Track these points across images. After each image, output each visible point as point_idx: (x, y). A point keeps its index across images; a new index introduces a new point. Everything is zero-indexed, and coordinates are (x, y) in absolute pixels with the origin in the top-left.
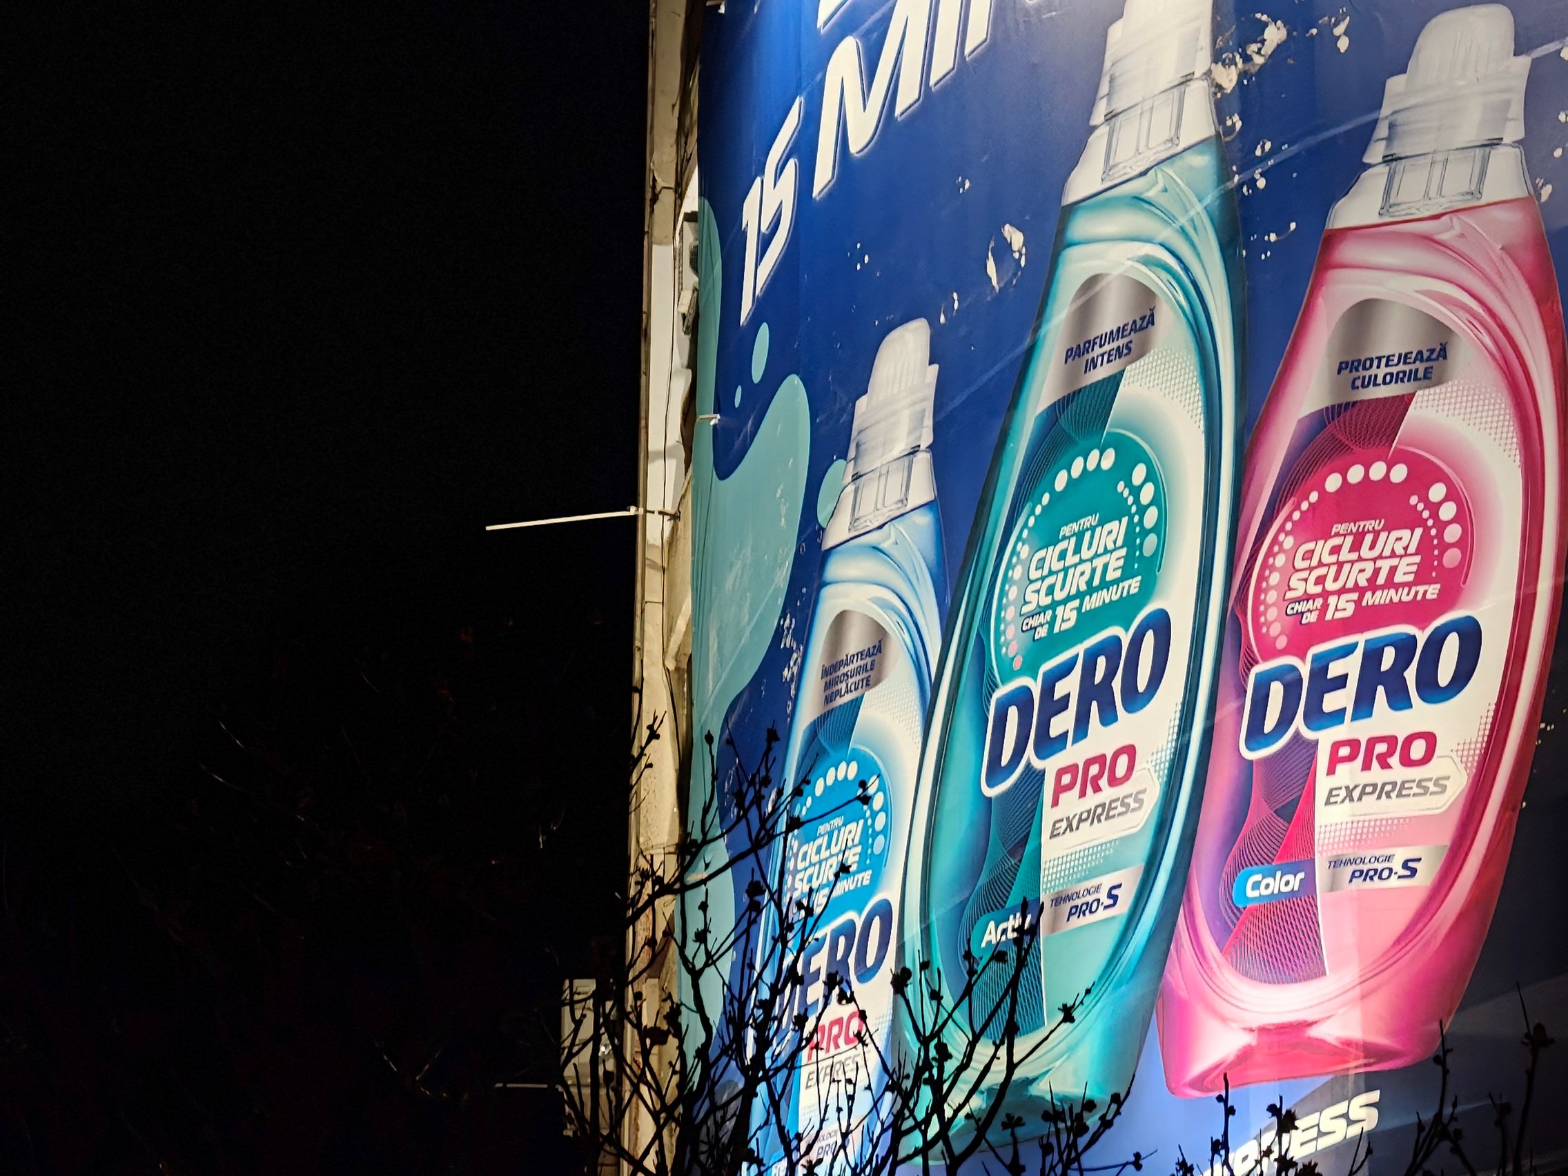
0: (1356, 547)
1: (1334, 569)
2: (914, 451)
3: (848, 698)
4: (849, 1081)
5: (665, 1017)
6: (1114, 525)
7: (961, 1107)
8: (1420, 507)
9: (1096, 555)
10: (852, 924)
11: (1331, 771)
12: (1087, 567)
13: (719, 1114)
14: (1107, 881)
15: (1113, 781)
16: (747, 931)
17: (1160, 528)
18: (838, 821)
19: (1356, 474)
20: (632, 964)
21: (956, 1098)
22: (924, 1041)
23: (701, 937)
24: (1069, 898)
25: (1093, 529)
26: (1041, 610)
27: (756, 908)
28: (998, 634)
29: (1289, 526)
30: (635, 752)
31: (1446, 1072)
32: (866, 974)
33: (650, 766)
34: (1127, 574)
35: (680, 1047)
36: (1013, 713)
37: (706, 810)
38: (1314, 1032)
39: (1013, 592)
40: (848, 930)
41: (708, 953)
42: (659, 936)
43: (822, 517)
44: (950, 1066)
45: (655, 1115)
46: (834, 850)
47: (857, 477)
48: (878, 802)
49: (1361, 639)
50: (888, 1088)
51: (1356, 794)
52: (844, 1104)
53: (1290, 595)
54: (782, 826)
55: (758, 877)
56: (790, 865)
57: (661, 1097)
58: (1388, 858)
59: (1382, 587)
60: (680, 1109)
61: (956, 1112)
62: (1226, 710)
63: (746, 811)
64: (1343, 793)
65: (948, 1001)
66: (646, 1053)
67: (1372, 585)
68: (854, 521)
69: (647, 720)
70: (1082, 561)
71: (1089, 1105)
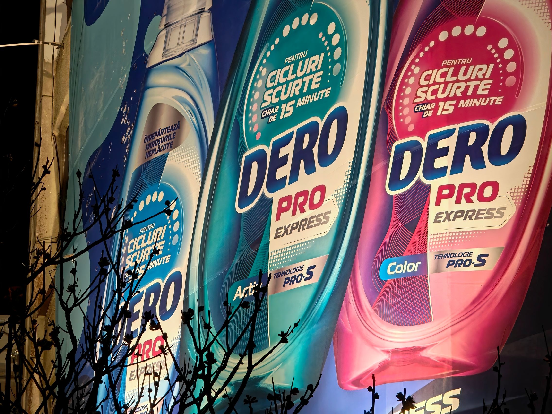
0: (455, 74)
1: (442, 86)
2: (201, 11)
3: (159, 154)
4: (156, 375)
5: (50, 335)
6: (316, 58)
7: (220, 391)
8: (493, 51)
9: (305, 75)
10: (158, 285)
11: (438, 203)
12: (300, 81)
13: (80, 392)
14: (307, 264)
15: (312, 206)
16: (99, 286)
17: (343, 60)
18: (151, 226)
19: (456, 31)
20: (31, 303)
21: (217, 386)
22: (200, 351)
23: (72, 289)
24: (285, 273)
25: (304, 59)
26: (273, 105)
27: (104, 273)
28: (247, 119)
29: (417, 60)
30: (35, 181)
31: (500, 376)
32: (166, 315)
33: (44, 189)
34: (323, 85)
35: (58, 353)
36: (255, 165)
37: (76, 216)
38: (424, 354)
39: (257, 95)
40: (156, 289)
41: (75, 298)
42: (47, 289)
43: (147, 48)
44: (215, 367)
45: (42, 391)
46: (149, 242)
47: (167, 26)
48: (175, 215)
49: (457, 127)
50: (178, 379)
51: (452, 217)
52: (153, 387)
53: (417, 100)
54: (120, 226)
55: (105, 255)
56: (124, 251)
57: (47, 382)
58: (470, 254)
59: (470, 97)
60: (57, 389)
61: (217, 394)
62: (378, 167)
63: (100, 217)
64: (444, 216)
65: (213, 331)
66: (38, 356)
67: (464, 96)
68: (165, 51)
69: (42, 163)
70: (297, 78)
71: (295, 391)
